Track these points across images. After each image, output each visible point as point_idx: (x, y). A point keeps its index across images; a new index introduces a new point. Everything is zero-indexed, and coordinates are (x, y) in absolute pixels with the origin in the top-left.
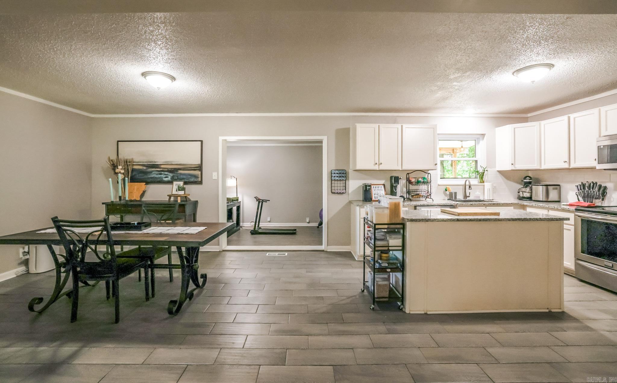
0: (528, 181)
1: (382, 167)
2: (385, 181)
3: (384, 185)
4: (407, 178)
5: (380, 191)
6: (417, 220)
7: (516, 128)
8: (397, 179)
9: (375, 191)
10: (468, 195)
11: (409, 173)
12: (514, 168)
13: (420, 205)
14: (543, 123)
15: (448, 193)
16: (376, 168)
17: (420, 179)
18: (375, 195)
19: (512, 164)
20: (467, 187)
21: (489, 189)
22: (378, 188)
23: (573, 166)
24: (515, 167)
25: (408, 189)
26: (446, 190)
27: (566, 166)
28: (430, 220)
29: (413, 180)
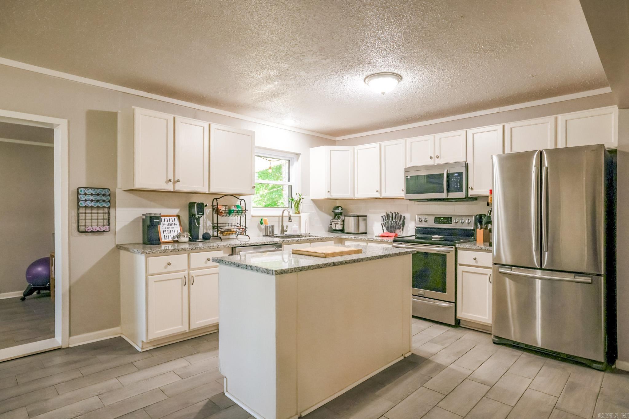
0: (339, 211)
1: (179, 187)
2: (180, 210)
3: (178, 216)
4: (213, 206)
5: (172, 226)
6: (288, 271)
7: (332, 150)
8: (201, 207)
9: (165, 226)
10: (285, 229)
11: (217, 197)
12: (330, 197)
13: (240, 246)
14: (356, 148)
15: (263, 227)
16: (170, 187)
17: (233, 208)
18: (165, 232)
19: (329, 192)
20: (286, 220)
21: (306, 221)
22: (169, 221)
23: (384, 195)
24: (331, 195)
25: (215, 222)
26: (261, 223)
27: (377, 195)
28: (305, 268)
29: (223, 209)
